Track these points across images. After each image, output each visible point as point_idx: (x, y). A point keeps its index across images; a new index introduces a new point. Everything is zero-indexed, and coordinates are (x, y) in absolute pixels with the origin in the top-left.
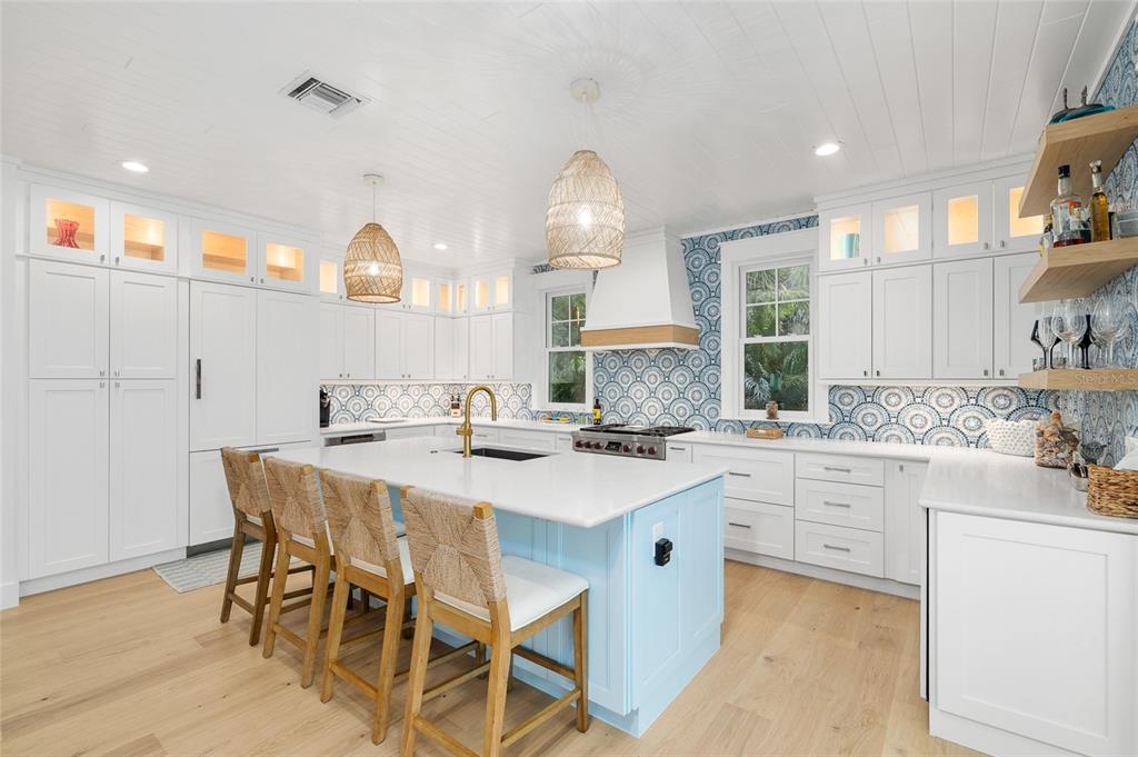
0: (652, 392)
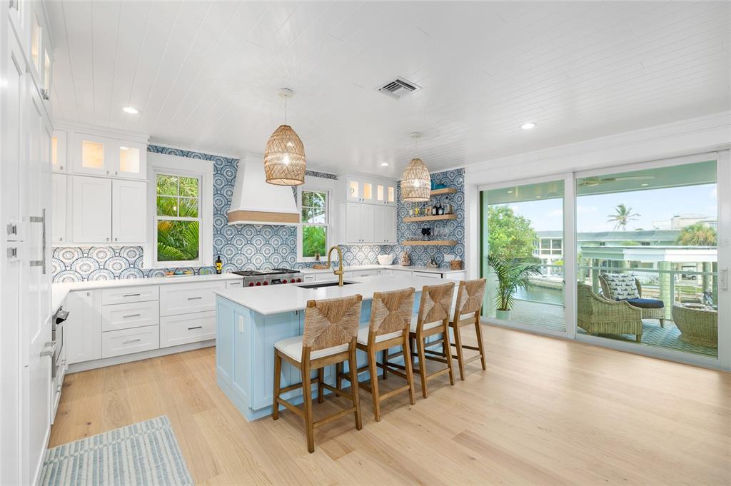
0: (258, 251)
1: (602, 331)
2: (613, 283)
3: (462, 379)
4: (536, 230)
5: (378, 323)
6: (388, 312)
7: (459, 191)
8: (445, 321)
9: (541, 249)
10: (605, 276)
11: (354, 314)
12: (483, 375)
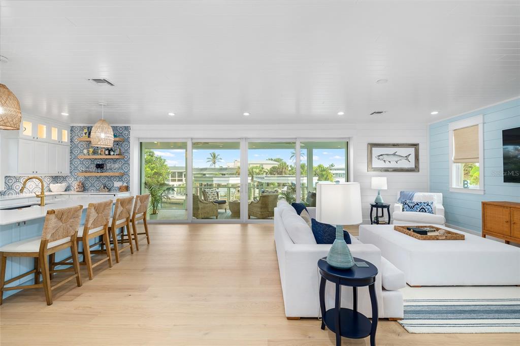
1: (203, 216)
2: (208, 194)
3: (137, 250)
4: (168, 166)
5: (91, 222)
6: (97, 215)
7: (127, 140)
8: (127, 219)
9: (170, 179)
10: (204, 191)
11: (77, 217)
12: (148, 246)
